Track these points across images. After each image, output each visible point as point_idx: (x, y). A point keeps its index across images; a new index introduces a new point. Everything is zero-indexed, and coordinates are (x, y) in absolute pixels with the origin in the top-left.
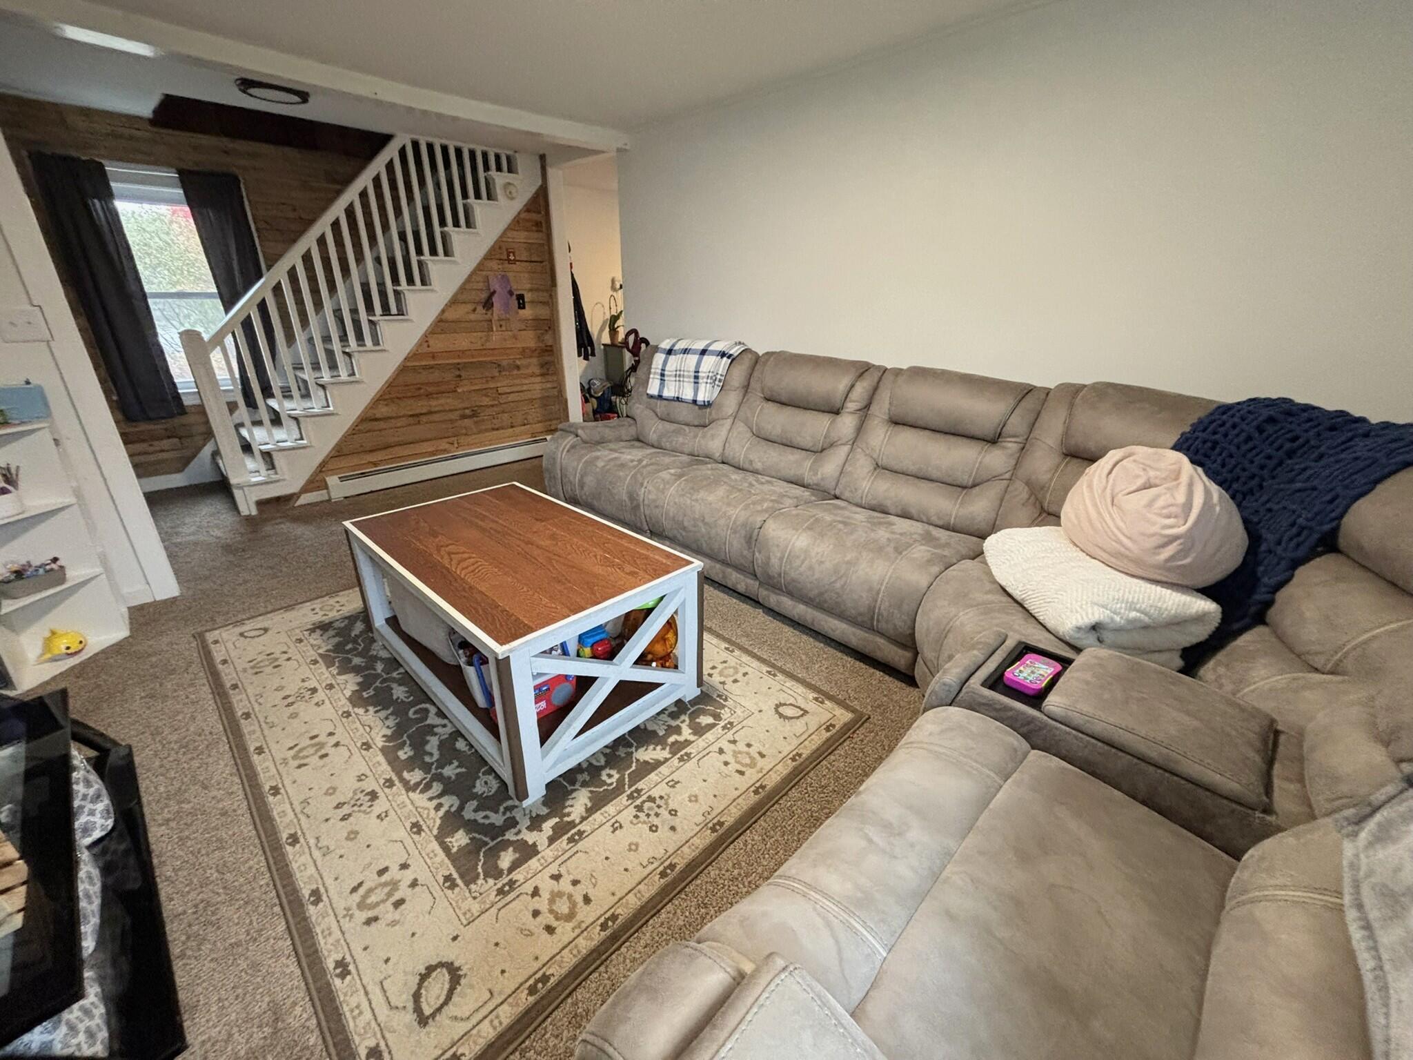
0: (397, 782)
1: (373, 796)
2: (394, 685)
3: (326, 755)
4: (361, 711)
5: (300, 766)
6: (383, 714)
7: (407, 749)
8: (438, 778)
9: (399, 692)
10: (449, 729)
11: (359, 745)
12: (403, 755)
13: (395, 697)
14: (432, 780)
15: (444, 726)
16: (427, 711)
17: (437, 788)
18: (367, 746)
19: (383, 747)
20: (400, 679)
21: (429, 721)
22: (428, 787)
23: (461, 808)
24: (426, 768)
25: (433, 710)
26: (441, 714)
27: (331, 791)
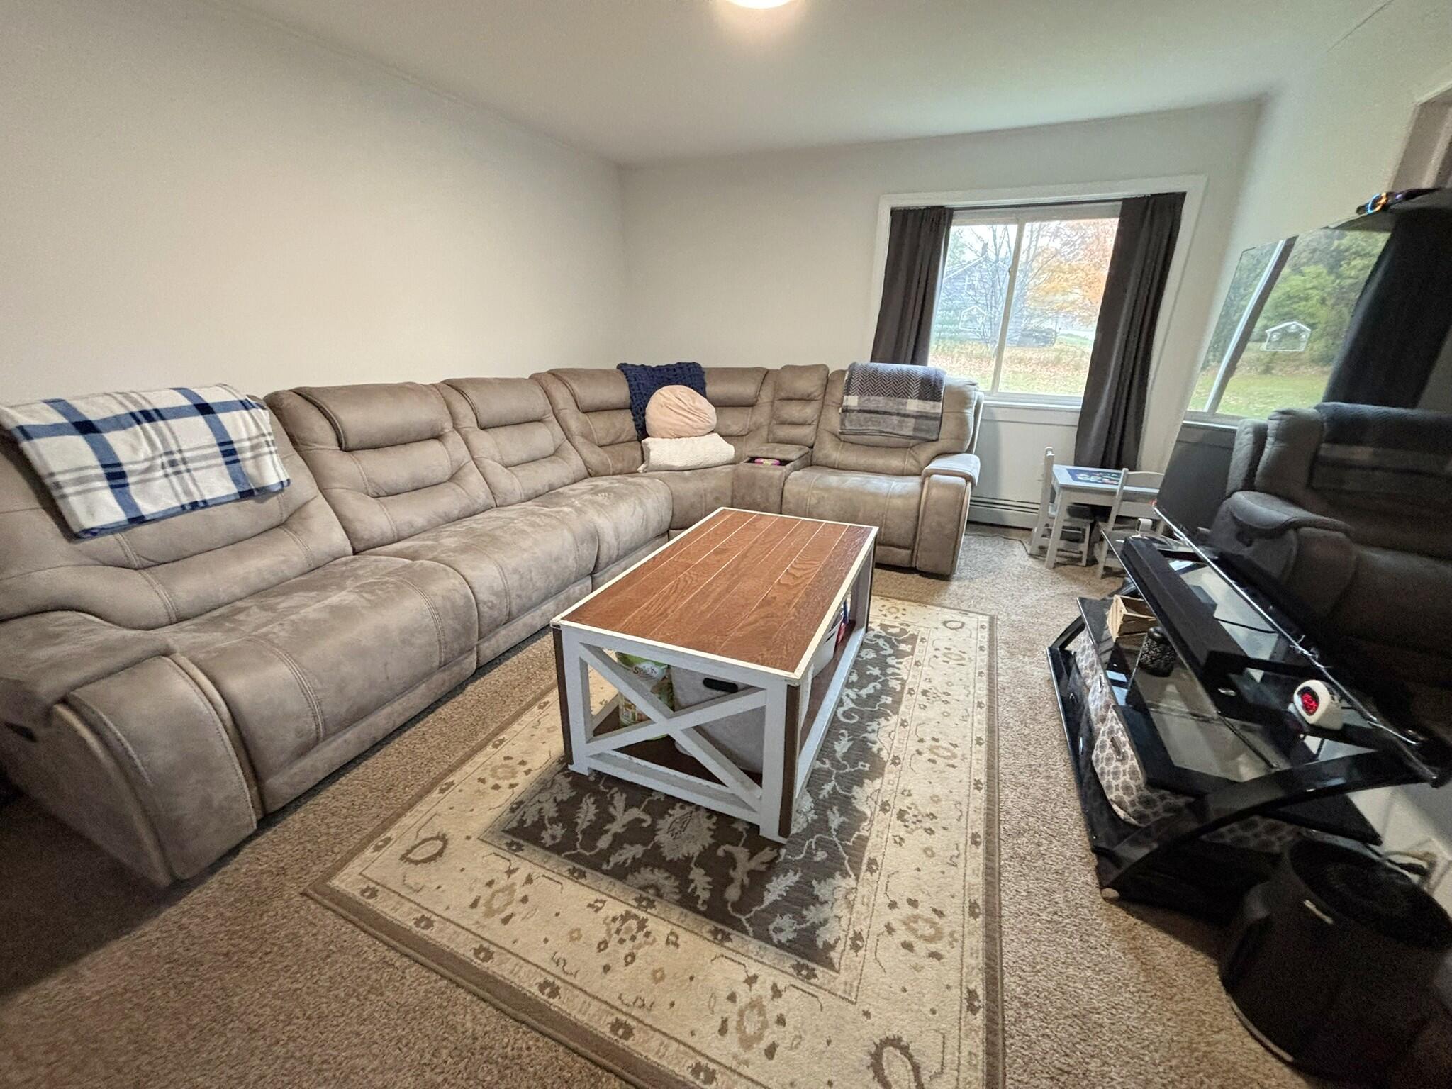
0: (907, 688)
1: (925, 693)
2: (839, 755)
3: (934, 739)
4: (884, 754)
5: (955, 746)
6: (872, 737)
7: (882, 701)
8: (885, 675)
9: (842, 746)
10: (849, 692)
11: (908, 728)
12: (889, 700)
13: (851, 743)
14: (888, 675)
15: (848, 695)
16: (844, 714)
17: (890, 671)
18: (903, 723)
19: (894, 714)
20: (828, 757)
21: (853, 705)
22: (894, 674)
23: (890, 655)
24: (885, 683)
25: (841, 710)
26: (840, 703)
27: (946, 715)
